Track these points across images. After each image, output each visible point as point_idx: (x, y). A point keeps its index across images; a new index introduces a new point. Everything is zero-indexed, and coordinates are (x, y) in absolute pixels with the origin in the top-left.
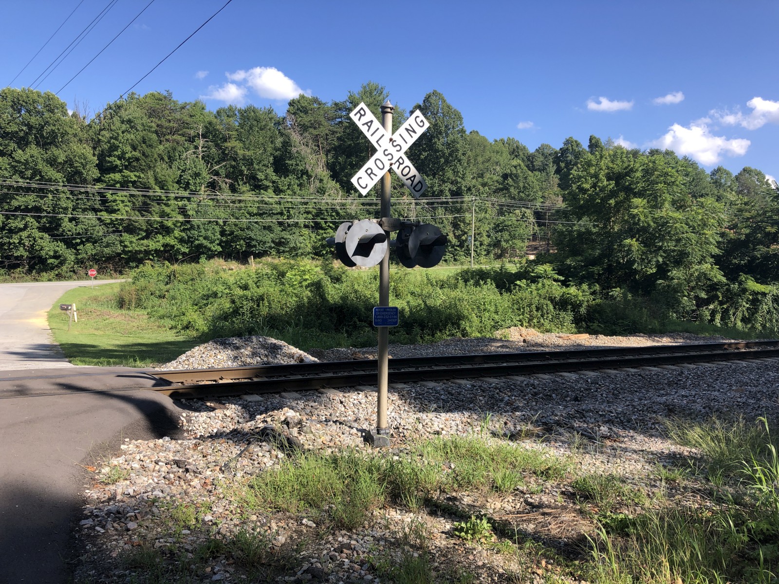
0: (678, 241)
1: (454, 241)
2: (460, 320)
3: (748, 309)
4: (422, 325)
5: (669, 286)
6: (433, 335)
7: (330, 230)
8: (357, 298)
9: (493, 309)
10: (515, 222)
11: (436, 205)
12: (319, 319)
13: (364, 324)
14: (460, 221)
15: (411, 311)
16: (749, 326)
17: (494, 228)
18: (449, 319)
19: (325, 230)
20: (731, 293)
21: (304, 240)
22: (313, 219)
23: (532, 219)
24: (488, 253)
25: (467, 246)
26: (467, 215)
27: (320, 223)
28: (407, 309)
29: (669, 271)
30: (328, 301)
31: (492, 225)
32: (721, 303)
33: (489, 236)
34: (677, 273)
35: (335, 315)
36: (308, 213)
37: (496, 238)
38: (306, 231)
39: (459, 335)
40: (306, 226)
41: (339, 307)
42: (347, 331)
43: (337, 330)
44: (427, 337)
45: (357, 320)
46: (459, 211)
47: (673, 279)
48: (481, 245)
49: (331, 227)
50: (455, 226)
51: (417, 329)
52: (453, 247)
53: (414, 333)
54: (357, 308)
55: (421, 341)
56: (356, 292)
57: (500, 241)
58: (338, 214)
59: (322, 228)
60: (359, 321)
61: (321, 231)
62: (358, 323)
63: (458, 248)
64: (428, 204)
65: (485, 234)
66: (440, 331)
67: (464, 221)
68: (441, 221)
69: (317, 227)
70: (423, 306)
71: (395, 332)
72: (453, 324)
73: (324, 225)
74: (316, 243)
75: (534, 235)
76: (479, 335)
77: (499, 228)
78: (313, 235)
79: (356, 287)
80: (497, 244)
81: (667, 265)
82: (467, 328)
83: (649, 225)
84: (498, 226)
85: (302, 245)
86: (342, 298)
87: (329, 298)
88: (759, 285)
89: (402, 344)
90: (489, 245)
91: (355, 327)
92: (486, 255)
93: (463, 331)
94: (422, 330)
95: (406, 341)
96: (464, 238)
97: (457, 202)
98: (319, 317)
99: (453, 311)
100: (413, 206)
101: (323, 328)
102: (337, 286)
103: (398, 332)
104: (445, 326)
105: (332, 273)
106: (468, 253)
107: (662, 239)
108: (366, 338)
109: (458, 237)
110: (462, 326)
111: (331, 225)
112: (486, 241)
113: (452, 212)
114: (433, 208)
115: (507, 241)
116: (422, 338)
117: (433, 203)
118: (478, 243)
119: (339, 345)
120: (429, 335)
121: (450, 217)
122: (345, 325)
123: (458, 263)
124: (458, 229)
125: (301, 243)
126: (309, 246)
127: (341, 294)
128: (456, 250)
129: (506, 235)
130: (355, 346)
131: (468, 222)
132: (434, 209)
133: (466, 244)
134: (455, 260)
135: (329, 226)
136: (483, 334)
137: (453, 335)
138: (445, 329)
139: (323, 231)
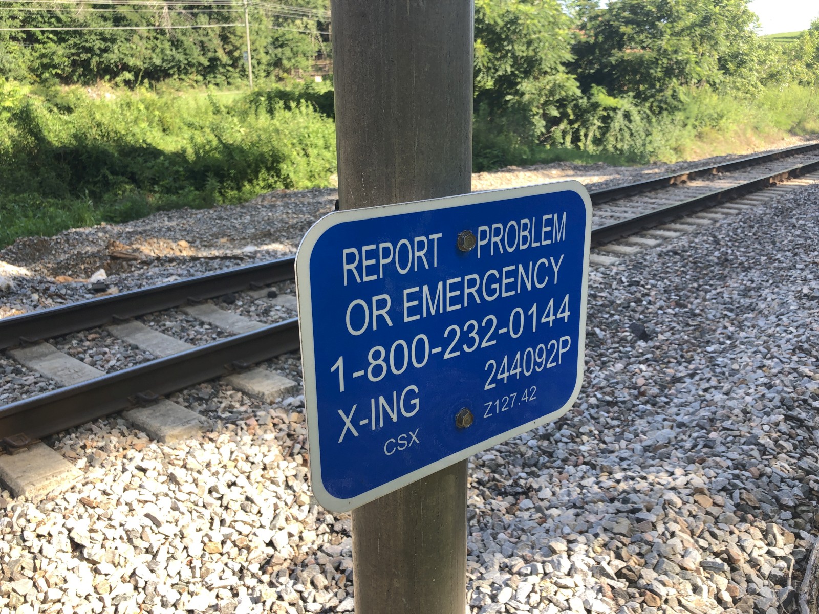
0: (529, 43)
1: (225, 59)
2: (279, 162)
3: (599, 128)
4: (221, 175)
5: (519, 102)
6: (239, 189)
7: (51, 44)
8: (103, 136)
9: (321, 143)
10: (297, 36)
11: (195, 11)
12: (38, 174)
13: (121, 178)
14: (230, 32)
15: (197, 154)
16: (601, 148)
17: (273, 43)
18: (262, 163)
19: (44, 43)
20: (580, 110)
21: (14, 57)
22: (22, 26)
23: (315, 32)
24: (268, 74)
25: (242, 66)
26: (238, 25)
27: (34, 34)
28: (190, 151)
29: (517, 84)
30: (49, 143)
31: (270, 40)
32: (571, 123)
33: (267, 53)
34: (527, 86)
35: (65, 166)
36: (13, 18)
37: (276, 55)
38: (14, 46)
39: (280, 186)
40: (14, 39)
41: (72, 152)
42: (93, 194)
43: (76, 193)
44: (231, 193)
45: (108, 173)
46: (227, 19)
47: (523, 94)
48: (259, 64)
49: (52, 40)
50: (224, 39)
51: (212, 182)
52: (224, 66)
53: (208, 187)
54: (105, 153)
55: (220, 198)
56: (99, 125)
57: (280, 59)
58: (59, 20)
59: (38, 41)
60: (112, 173)
61: (37, 46)
62: (110, 177)
63: (230, 68)
64: (185, 8)
65: (262, 50)
66: (250, 181)
67: (234, 33)
68: (205, 33)
69: (30, 39)
70: (215, 143)
71: (176, 188)
72: (268, 170)
73: (40, 37)
74: (32, 61)
75: (319, 51)
76: (309, 184)
77: (278, 43)
78: (27, 52)
79: (98, 117)
80: (277, 63)
81: (516, 76)
82: (292, 175)
83: (496, 23)
84: (277, 39)
85: (13, 66)
86: (75, 136)
87: (52, 138)
88: (611, 99)
89: (192, 207)
90: (269, 65)
91: (107, 185)
92: (266, 77)
93: (285, 179)
94: (221, 182)
95: (197, 202)
96: (236, 54)
97: (223, 7)
98: (35, 171)
99: (265, 149)
100: (166, 10)
101: (46, 190)
102: (65, 117)
103: (182, 188)
104: (256, 173)
105: (59, 101)
106: (243, 74)
107: (511, 42)
108: (129, 204)
109: (230, 53)
110: (283, 172)
111: (51, 36)
112: (265, 59)
113: (218, 21)
114: (192, 14)
115: (289, 59)
116: (221, 194)
117: (191, 7)
118: (255, 62)
119: (80, 221)
120: (232, 189)
121: (216, 26)
122: (88, 182)
123: (233, 87)
124: (228, 43)
125: (10, 63)
126: (23, 66)
127: (73, 131)
128: (228, 70)
129: (287, 52)
130: (110, 219)
131: (239, 34)
132: (195, 15)
133: (240, 63)
134: (229, 83)
135: (48, 38)
136: (316, 182)
137: (270, 186)
138: (257, 178)
139: (41, 46)
